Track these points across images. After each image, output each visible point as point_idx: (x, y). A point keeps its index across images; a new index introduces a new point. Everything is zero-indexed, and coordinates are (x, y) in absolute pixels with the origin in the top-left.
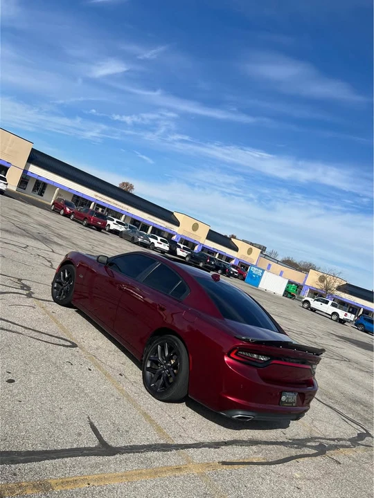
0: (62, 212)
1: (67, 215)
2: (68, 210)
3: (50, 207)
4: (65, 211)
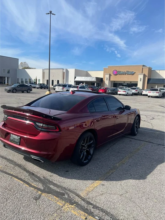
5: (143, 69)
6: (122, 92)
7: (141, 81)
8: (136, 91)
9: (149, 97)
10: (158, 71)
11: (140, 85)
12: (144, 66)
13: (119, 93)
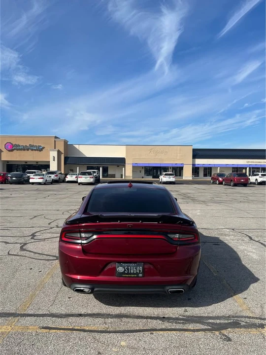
0: (217, 182)
1: (221, 183)
2: (221, 179)
3: (210, 182)
4: (219, 181)
5: (56, 142)
6: (36, 178)
7: (54, 160)
8: (56, 176)
9: (80, 184)
10: (77, 146)
11: (53, 167)
12: (56, 137)
13: (31, 181)
